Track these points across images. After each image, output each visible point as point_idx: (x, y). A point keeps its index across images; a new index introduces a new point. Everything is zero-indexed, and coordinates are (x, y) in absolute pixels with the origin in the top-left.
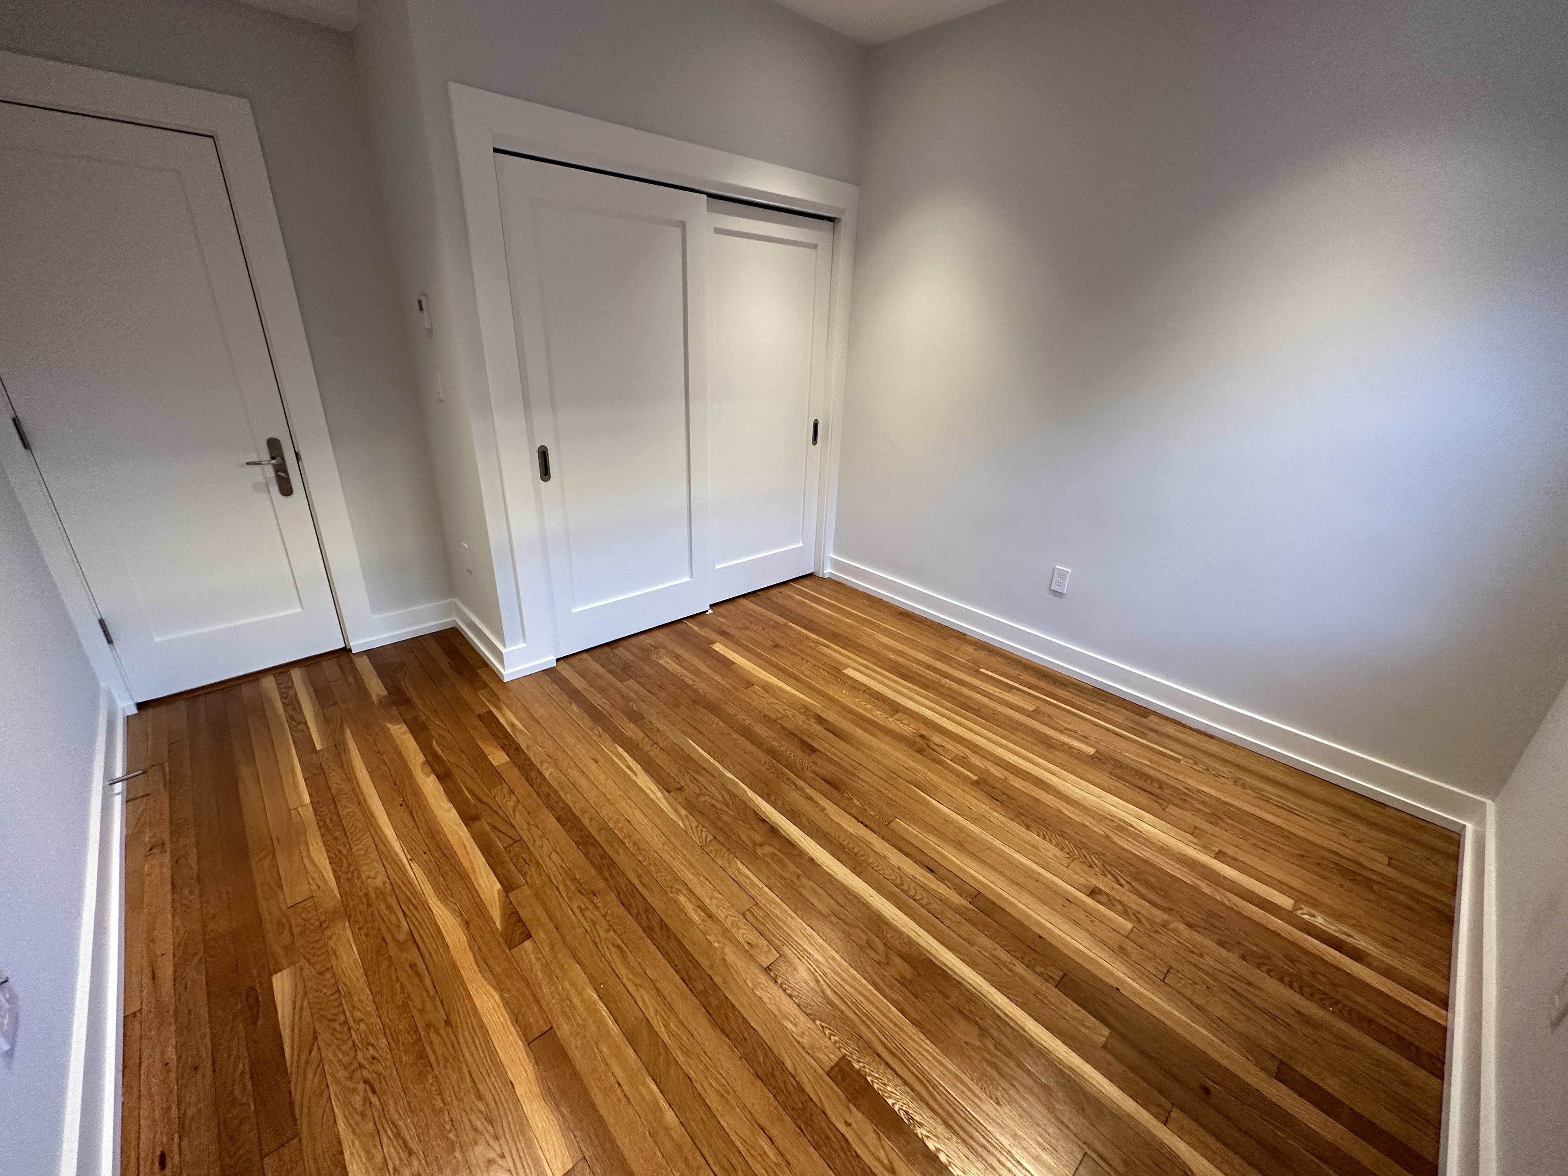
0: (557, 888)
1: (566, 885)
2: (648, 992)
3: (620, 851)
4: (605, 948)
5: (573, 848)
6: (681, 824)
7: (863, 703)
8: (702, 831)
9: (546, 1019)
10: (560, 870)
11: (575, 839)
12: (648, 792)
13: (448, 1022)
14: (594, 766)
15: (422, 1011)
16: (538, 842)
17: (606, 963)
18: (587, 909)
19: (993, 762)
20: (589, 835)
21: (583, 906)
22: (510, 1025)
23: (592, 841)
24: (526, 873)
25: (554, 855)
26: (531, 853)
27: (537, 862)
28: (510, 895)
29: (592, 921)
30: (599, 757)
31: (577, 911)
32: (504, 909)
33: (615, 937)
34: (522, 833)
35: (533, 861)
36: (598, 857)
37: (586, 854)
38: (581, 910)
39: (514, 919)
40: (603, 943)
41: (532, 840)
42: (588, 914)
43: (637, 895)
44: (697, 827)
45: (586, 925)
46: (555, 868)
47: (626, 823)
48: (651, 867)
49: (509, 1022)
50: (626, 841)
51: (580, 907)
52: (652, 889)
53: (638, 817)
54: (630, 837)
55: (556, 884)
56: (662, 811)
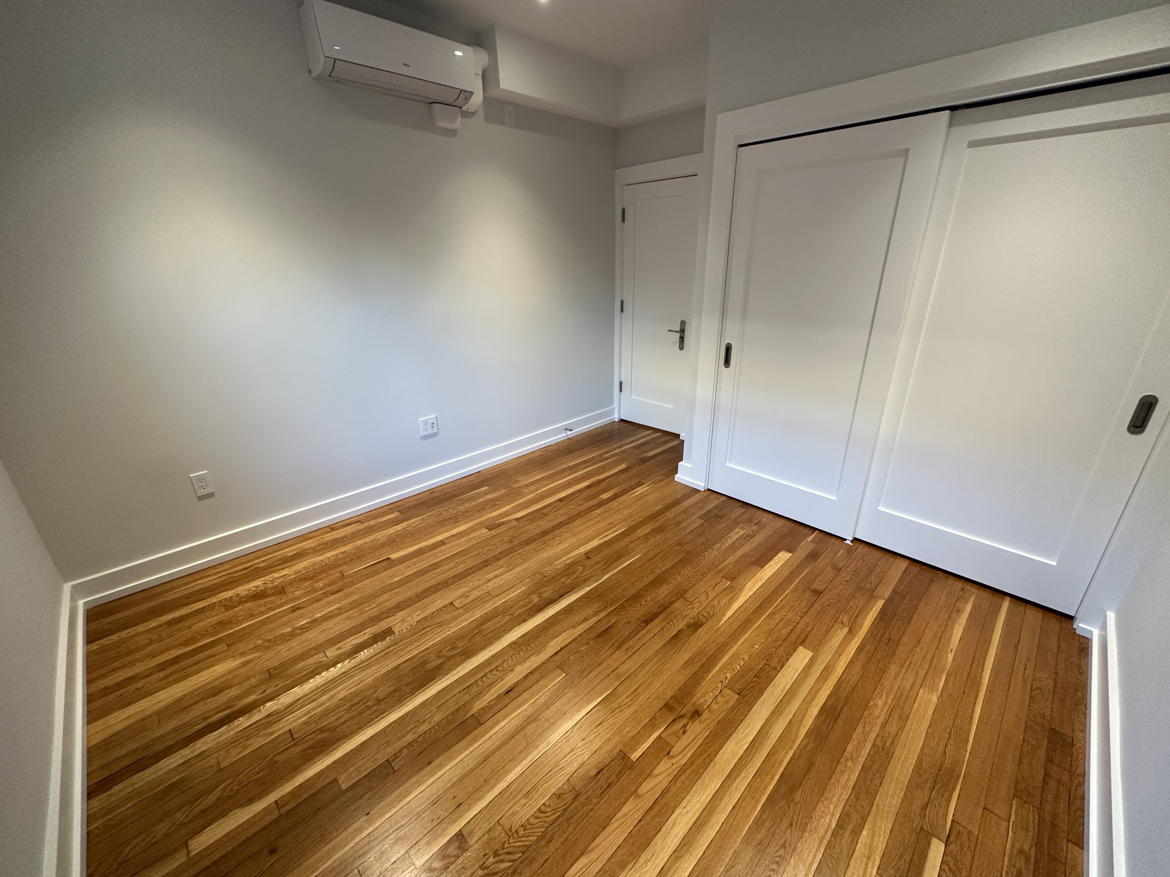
6: (558, 563)
8: (552, 570)
14: (606, 524)
30: (614, 524)
39: (501, 524)
44: (556, 569)
56: (568, 554)
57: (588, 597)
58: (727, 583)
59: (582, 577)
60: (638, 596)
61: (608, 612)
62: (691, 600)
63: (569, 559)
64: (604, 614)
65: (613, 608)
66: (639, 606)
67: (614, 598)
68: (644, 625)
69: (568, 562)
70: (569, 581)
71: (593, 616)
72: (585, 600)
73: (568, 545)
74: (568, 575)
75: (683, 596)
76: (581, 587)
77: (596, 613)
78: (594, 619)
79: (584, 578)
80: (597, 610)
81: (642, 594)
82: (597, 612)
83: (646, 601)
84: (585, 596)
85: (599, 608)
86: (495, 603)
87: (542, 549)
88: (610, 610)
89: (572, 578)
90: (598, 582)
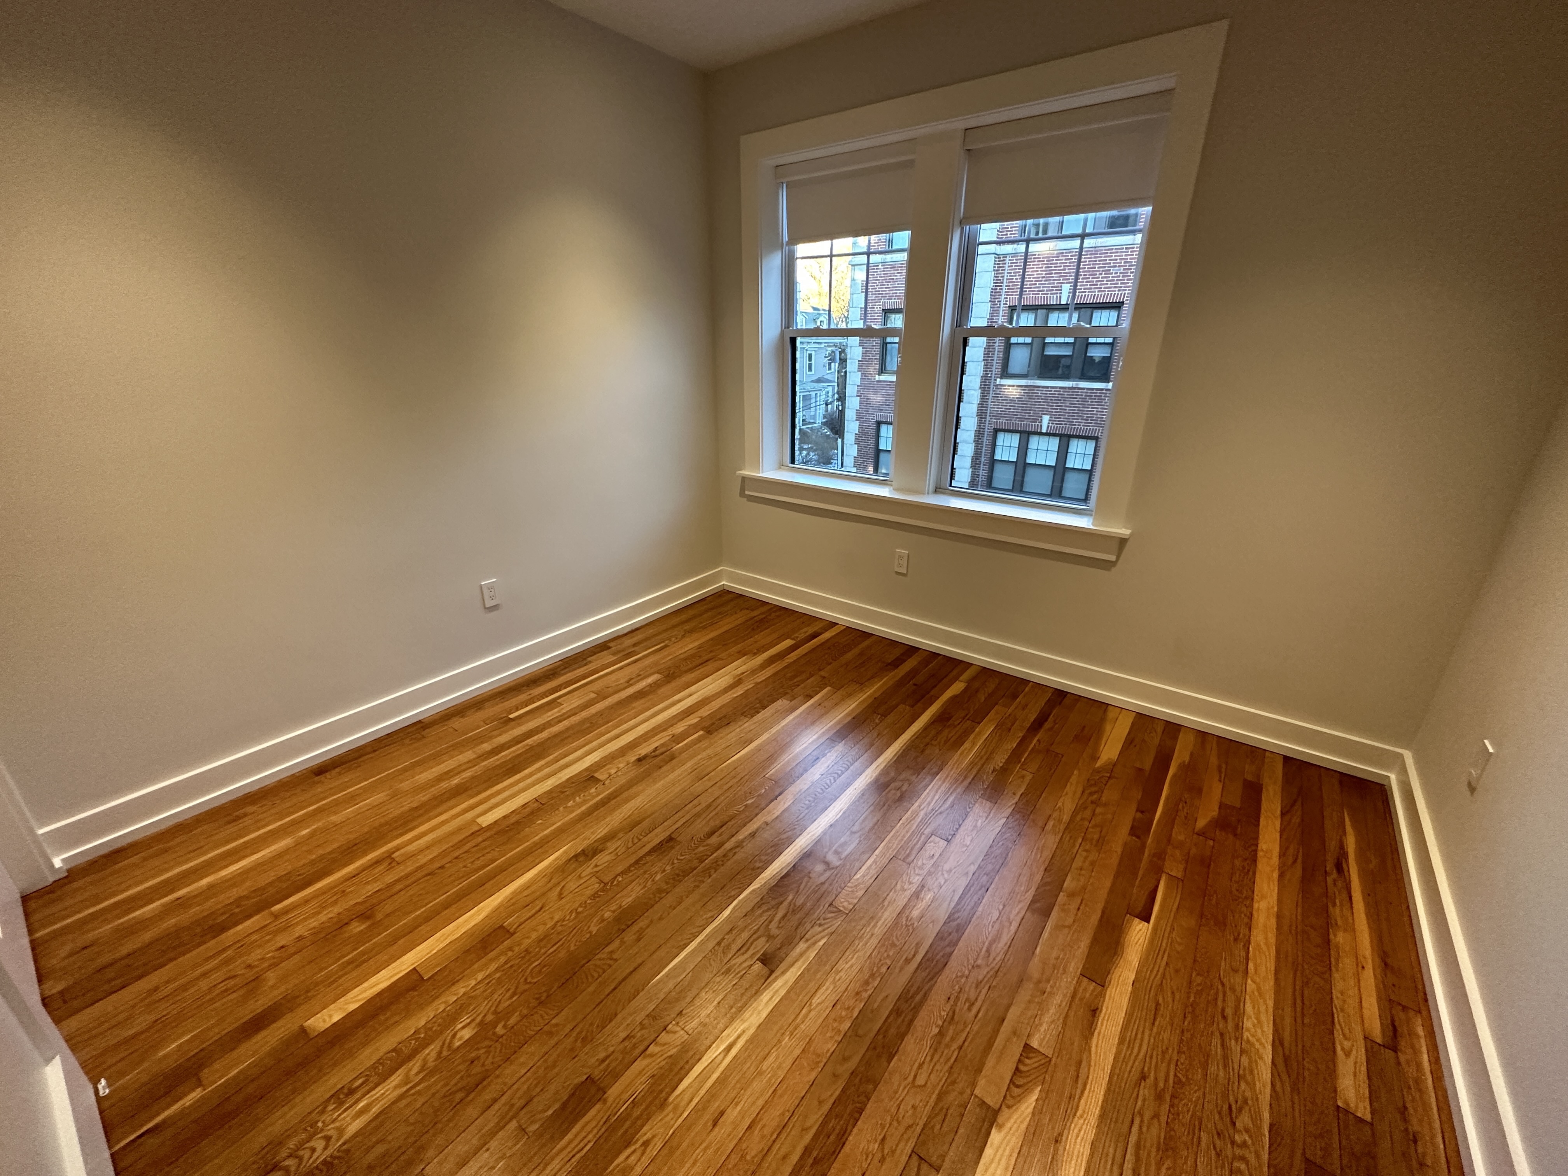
0: (960, 1048)
1: (953, 1039)
2: (1011, 912)
3: (884, 994)
4: (995, 962)
5: (900, 1060)
6: (821, 943)
7: (571, 803)
8: (824, 919)
9: (1079, 983)
10: (935, 1060)
11: (885, 1064)
12: (776, 1000)
13: (1143, 1077)
14: (732, 1114)
15: (1156, 1116)
16: (908, 1121)
17: (1008, 956)
18: (967, 1000)
19: (679, 721)
20: (872, 1047)
21: (967, 1004)
22: (1104, 1011)
23: (881, 1037)
24: (960, 1106)
25: (920, 1081)
26: (930, 1118)
27: (939, 1098)
28: (997, 1107)
29: (977, 987)
30: (708, 1116)
31: (974, 1010)
32: (1019, 1099)
33: (981, 957)
34: (904, 1158)
35: (941, 1105)
36: (900, 1020)
37: (902, 1036)
38: (972, 1004)
39: (1020, 1081)
40: (993, 965)
41: (909, 1132)
42: (972, 996)
43: (930, 955)
44: (820, 925)
45: (984, 991)
46: (938, 1067)
47: (838, 1006)
48: (891, 953)
49: (1102, 1015)
50: (865, 995)
51: (969, 1009)
52: (917, 944)
53: (824, 996)
54: (857, 993)
55: (956, 1053)
56: (807, 969)
57: (753, 869)
58: (510, 924)
59: (767, 910)
60: (674, 879)
61: (723, 848)
62: (594, 879)
63: (801, 955)
64: (728, 846)
65: (715, 855)
66: (676, 861)
67: (713, 871)
68: (673, 836)
69: (802, 946)
70: (790, 898)
71: (742, 841)
72: (758, 865)
73: (816, 1001)
74: (793, 911)
75: (602, 885)
76: (768, 887)
77: (739, 845)
78: (741, 836)
79: (765, 907)
80: (737, 850)
81: (667, 883)
82: (738, 847)
83: (664, 871)
84: (759, 871)
85: (735, 853)
86: (887, 848)
87: (867, 983)
88: (719, 852)
89: (786, 903)
90: (740, 901)
